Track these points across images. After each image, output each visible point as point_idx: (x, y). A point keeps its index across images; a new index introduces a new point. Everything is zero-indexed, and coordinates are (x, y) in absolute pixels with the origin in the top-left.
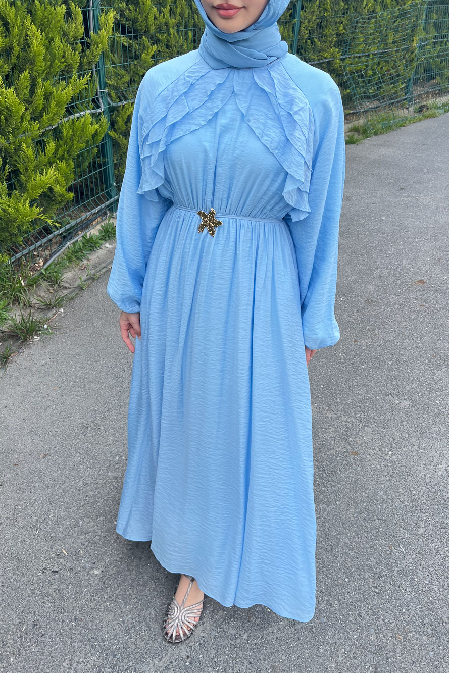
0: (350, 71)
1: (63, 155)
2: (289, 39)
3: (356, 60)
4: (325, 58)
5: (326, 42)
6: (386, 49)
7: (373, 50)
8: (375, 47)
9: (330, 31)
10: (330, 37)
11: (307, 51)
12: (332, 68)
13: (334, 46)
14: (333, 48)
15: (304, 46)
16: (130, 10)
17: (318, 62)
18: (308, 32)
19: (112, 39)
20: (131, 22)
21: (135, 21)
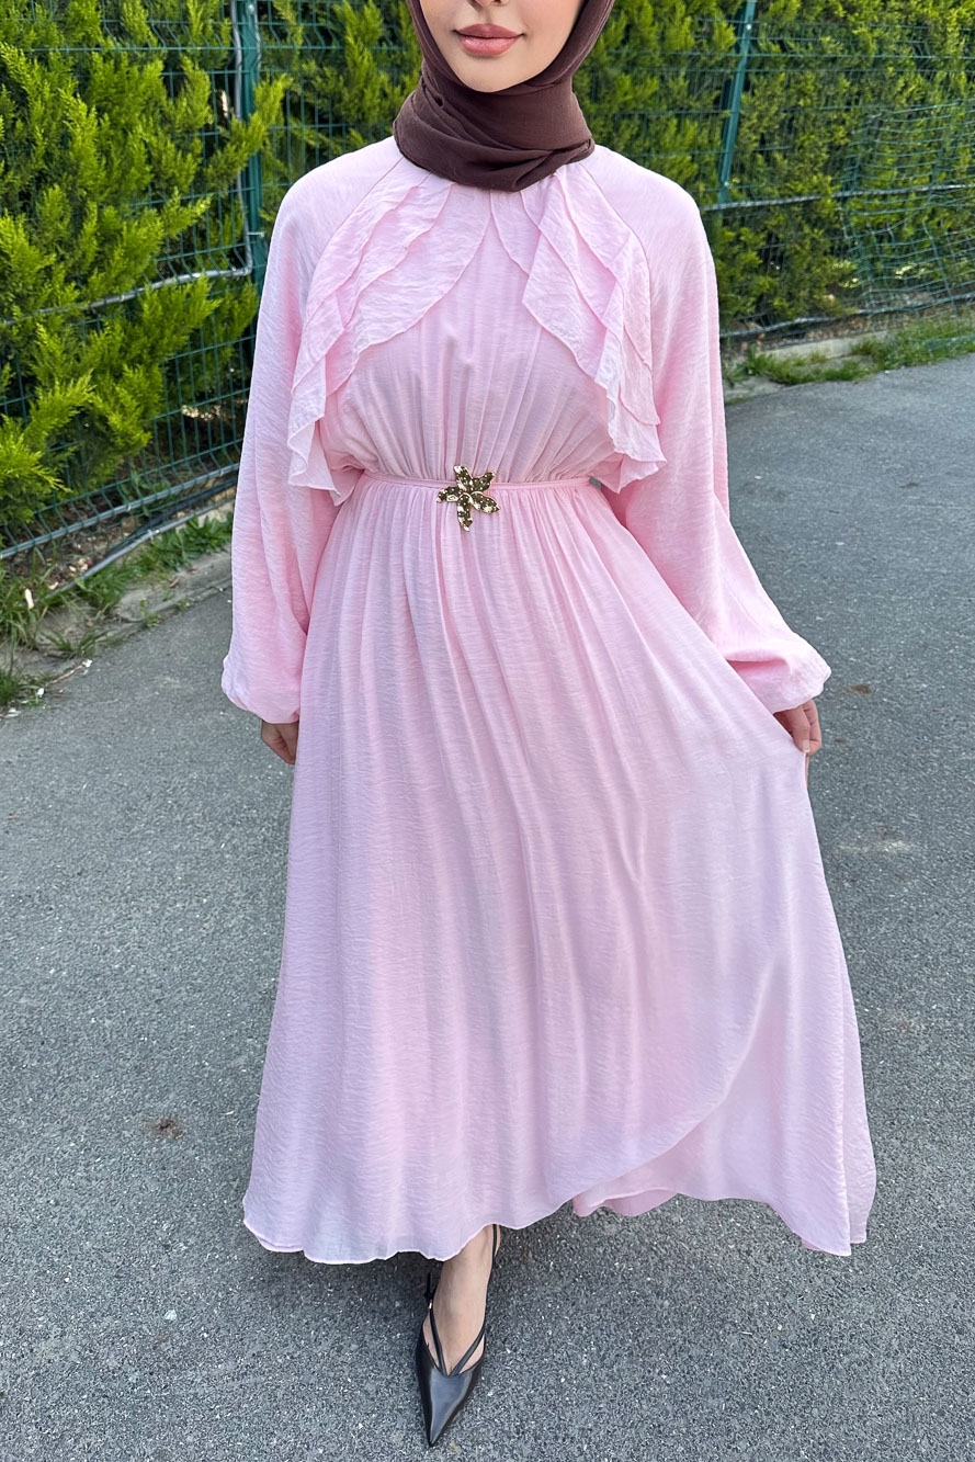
0: (857, 225)
1: (140, 356)
2: (712, 149)
3: (877, 202)
4: (800, 195)
5: (802, 161)
6: (952, 183)
7: (919, 183)
8: (924, 177)
9: (814, 141)
10: (811, 152)
11: (756, 177)
12: (814, 216)
13: (825, 171)
14: (820, 175)
15: (748, 166)
16: (324, 76)
17: (781, 202)
18: (759, 137)
19: (282, 133)
20: (326, 101)
21: (336, 98)
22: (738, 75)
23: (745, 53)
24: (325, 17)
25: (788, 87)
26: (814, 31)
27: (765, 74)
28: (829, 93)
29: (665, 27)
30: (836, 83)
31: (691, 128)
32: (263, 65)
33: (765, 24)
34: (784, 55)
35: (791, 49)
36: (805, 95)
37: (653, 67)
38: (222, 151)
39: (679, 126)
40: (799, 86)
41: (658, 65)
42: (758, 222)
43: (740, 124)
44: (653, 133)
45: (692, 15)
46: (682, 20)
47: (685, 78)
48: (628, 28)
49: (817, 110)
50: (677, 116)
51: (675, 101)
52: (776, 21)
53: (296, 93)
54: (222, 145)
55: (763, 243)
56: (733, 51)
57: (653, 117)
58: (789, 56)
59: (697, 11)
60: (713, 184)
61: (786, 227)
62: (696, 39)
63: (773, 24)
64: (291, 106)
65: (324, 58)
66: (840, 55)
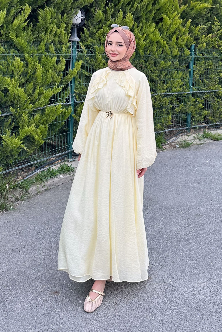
1: (44, 122)
2: (187, 78)
5: (212, 81)
10: (214, 79)
12: (217, 95)
14: (218, 85)
15: (197, 82)
16: (91, 60)
17: (207, 92)
18: (199, 75)
19: (80, 73)
20: (91, 66)
21: (93, 65)
22: (192, 61)
23: (193, 56)
24: (92, 48)
25: (205, 64)
26: (210, 51)
27: (199, 61)
28: (217, 65)
29: (172, 50)
30: (218, 63)
31: (181, 73)
32: (77, 58)
33: (198, 50)
34: (203, 56)
35: (205, 55)
36: (210, 66)
37: (170, 59)
38: (67, 76)
39: (177, 73)
40: (208, 64)
41: (171, 59)
42: (201, 96)
43: (194, 72)
44: (171, 74)
45: (179, 48)
46: (176, 49)
47: (178, 61)
48: (163, 50)
49: (214, 69)
50: (177, 70)
51: (176, 67)
52: (200, 49)
53: (84, 64)
54: (67, 75)
55: (204, 102)
56: (190, 55)
57: (171, 70)
58: (205, 57)
59: (180, 47)
60: (188, 87)
61: (210, 98)
62: (180, 53)
63: (200, 50)
64: (83, 67)
65: (91, 57)
66: (218, 56)
